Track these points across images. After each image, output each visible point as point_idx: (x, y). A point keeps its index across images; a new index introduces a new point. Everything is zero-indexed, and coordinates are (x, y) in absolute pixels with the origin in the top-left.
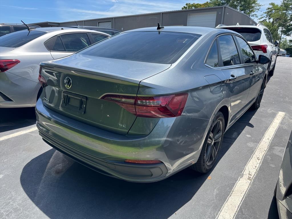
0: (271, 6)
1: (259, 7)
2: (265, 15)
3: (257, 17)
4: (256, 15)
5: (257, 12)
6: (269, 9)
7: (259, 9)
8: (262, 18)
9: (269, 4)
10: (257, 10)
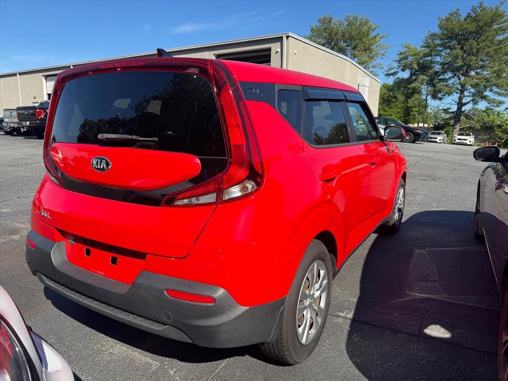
0: (404, 50)
1: (385, 50)
2: (396, 65)
3: (382, 68)
4: (380, 64)
5: (382, 58)
6: (401, 54)
7: (385, 54)
8: (391, 69)
9: (402, 46)
10: (382, 57)
